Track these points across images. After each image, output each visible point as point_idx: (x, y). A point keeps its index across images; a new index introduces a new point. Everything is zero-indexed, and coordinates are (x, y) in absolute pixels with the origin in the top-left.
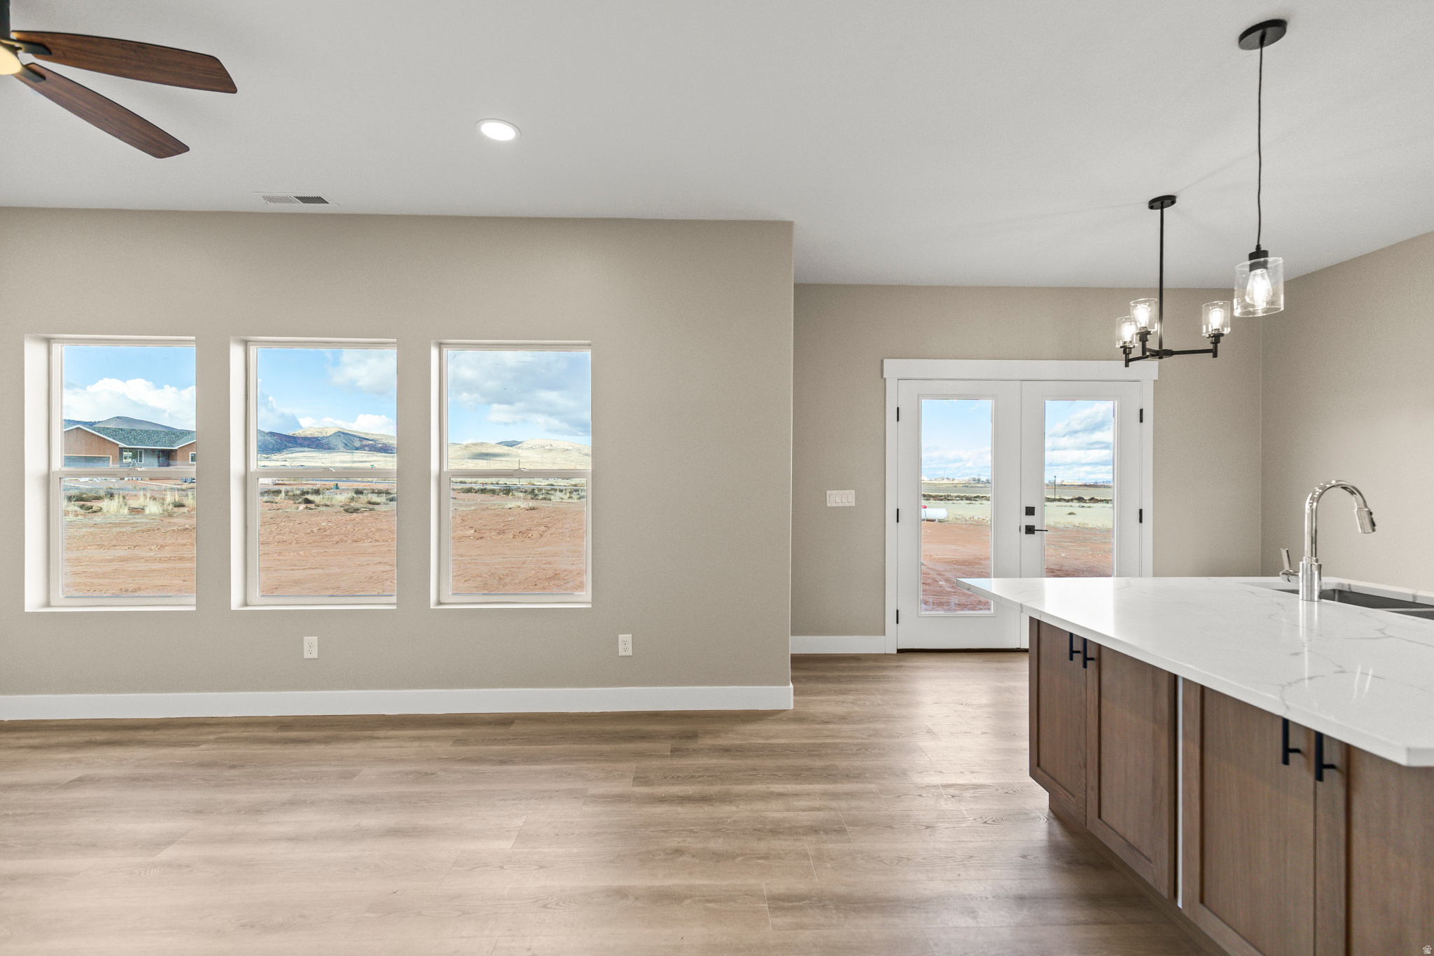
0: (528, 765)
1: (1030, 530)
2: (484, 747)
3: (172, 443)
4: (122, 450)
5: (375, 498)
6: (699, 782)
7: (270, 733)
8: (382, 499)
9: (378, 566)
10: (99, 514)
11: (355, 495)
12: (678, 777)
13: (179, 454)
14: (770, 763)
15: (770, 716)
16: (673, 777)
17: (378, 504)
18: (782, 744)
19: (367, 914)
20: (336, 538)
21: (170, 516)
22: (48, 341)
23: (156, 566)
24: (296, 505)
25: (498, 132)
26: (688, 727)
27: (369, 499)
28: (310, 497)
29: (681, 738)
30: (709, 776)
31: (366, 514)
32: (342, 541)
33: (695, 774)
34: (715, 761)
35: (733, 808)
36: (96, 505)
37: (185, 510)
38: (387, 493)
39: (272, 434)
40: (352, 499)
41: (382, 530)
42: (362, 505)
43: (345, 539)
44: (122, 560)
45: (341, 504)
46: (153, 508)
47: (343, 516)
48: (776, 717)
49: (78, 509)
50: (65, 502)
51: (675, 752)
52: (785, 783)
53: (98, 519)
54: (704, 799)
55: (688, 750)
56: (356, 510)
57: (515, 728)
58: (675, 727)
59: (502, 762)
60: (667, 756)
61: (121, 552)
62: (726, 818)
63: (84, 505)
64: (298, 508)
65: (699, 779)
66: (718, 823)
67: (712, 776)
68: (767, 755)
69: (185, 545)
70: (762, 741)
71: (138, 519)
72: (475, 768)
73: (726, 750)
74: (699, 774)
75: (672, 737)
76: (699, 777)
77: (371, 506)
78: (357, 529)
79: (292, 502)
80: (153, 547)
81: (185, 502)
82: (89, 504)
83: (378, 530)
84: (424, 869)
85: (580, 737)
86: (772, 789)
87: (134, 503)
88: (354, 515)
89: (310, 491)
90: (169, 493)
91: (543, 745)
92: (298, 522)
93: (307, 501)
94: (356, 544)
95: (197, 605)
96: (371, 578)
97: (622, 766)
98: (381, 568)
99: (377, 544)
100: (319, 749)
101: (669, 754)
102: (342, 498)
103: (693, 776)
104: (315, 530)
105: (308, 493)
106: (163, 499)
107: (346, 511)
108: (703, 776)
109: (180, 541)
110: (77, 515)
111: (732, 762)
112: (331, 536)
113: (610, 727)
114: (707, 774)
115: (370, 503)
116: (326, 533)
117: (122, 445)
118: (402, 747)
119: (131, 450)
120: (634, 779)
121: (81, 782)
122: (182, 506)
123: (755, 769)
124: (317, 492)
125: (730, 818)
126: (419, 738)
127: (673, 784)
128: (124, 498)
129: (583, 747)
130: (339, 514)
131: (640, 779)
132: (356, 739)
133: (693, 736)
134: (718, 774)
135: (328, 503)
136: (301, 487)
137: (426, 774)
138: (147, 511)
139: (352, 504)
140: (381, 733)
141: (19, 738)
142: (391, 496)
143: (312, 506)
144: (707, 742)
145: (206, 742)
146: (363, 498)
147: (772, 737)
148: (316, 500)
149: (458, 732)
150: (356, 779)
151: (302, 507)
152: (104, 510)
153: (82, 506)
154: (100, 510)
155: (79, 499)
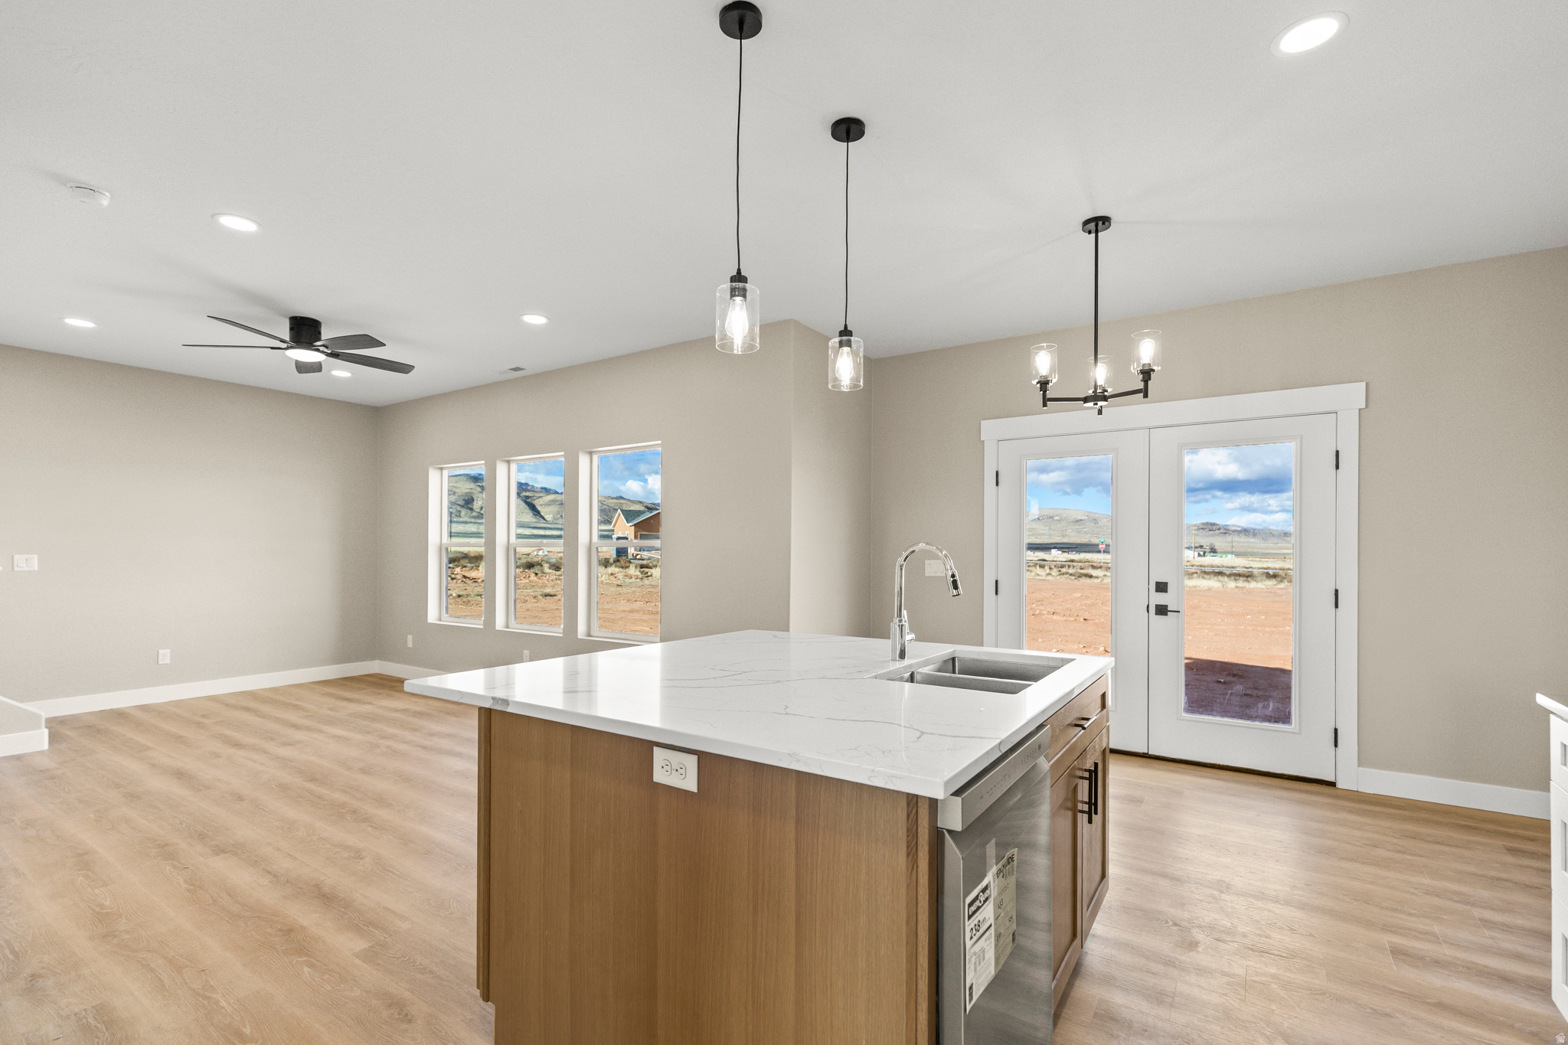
1: (1162, 610)
10: (650, 578)
25: (535, 320)
49: (639, 574)
53: (646, 582)
82: (646, 570)
95: (484, 625)
152: (654, 576)
153: (642, 573)
154: (651, 576)
155: (642, 566)
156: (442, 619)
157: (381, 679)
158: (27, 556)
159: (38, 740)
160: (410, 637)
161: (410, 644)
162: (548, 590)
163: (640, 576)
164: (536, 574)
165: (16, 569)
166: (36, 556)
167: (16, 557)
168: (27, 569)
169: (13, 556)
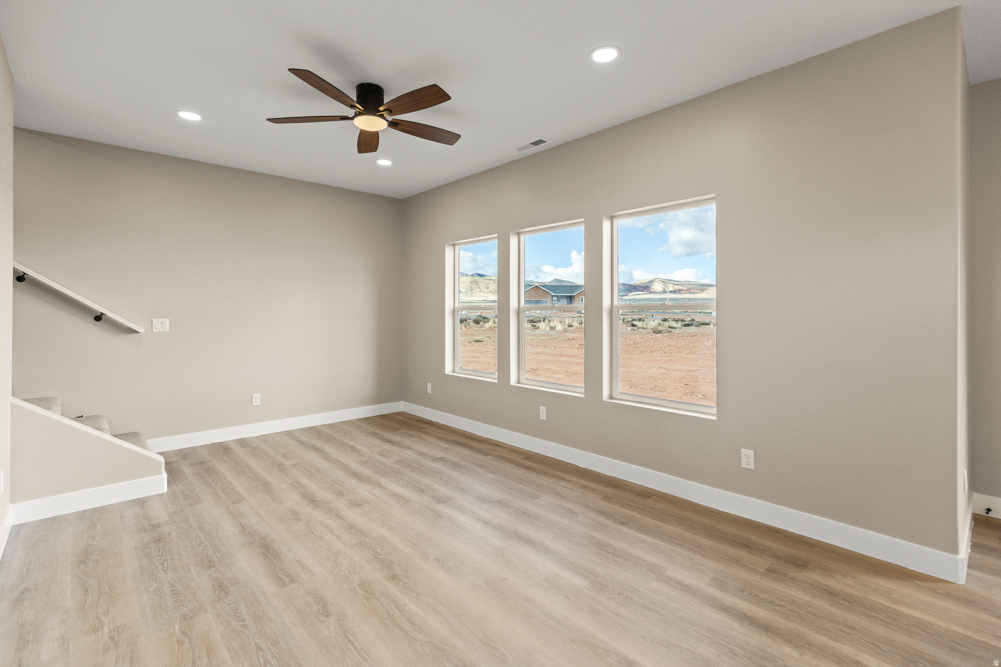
0: (638, 532)
2: (619, 508)
3: (573, 292)
4: (553, 296)
5: (674, 324)
6: (775, 610)
7: (519, 459)
8: (679, 325)
9: (659, 369)
10: (538, 329)
11: (661, 322)
12: (757, 596)
13: (576, 298)
14: (880, 630)
15: (919, 580)
16: (751, 594)
17: (675, 328)
18: (915, 618)
19: (483, 585)
20: (642, 349)
21: (566, 331)
22: (454, 245)
23: (550, 358)
24: (627, 328)
25: (605, 55)
26: (802, 554)
27: (670, 324)
28: (635, 323)
29: (786, 562)
30: (791, 610)
31: (665, 334)
32: (644, 351)
33: (776, 601)
34: (808, 598)
35: (795, 654)
36: (538, 324)
37: (572, 328)
38: (683, 321)
39: (624, 284)
40: (659, 324)
41: (672, 346)
42: (665, 329)
43: (647, 350)
44: (538, 353)
45: (652, 328)
46: (559, 327)
47: (652, 335)
48: (929, 585)
49: (531, 326)
50: (526, 323)
51: (771, 572)
52: (884, 661)
53: (537, 332)
54: (768, 629)
55: (786, 575)
56: (660, 332)
57: (650, 502)
58: (786, 549)
59: (622, 523)
60: (759, 573)
61: (539, 349)
62: (780, 659)
63: (533, 325)
64: (627, 330)
65: (777, 608)
66: (766, 659)
67: (794, 611)
68: (883, 621)
69: (566, 348)
70: (887, 603)
71: (553, 333)
72: (603, 520)
73: (831, 594)
74: (781, 603)
75: (779, 558)
76: (779, 605)
77: (670, 329)
78: (656, 344)
79: (625, 325)
80: (552, 348)
81: (573, 324)
82: (535, 324)
83: (669, 346)
84: (528, 573)
85: (692, 526)
86: (859, 659)
87: (552, 324)
88: (658, 335)
89: (637, 319)
90: (567, 319)
91: (659, 521)
92: (624, 338)
93: (633, 325)
94: (652, 354)
95: (498, 379)
96: (651, 377)
97: (709, 563)
98: (660, 371)
99: (665, 354)
100: (533, 475)
101: (763, 571)
102: (652, 324)
103: (772, 602)
104: (632, 343)
105: (635, 320)
106: (565, 322)
107: (654, 332)
108: (783, 606)
109: (565, 345)
110: (530, 330)
111: (829, 608)
112: (640, 347)
113: (724, 527)
114: (790, 607)
115: (670, 327)
116: (637, 346)
117: (553, 294)
118: (572, 490)
119: (557, 296)
120: (713, 579)
121: (441, 460)
122: (571, 326)
123: (853, 628)
124: (640, 320)
125: (784, 661)
126: (585, 487)
127: (746, 600)
128: (549, 321)
129: (688, 534)
130: (649, 334)
131: (719, 583)
132: (553, 476)
133: (803, 565)
134: (802, 612)
135: (645, 327)
136: (633, 317)
137: (573, 512)
138: (557, 329)
139: (659, 328)
140: (568, 477)
141: (438, 432)
142: (684, 323)
143: (635, 328)
144: (816, 577)
145: (492, 455)
146: (666, 324)
147: (904, 604)
148: (638, 325)
149: (610, 491)
150: (536, 500)
151: (630, 328)
152: (540, 328)
153: (532, 325)
154: (539, 328)
155: (531, 321)
156: (455, 371)
157: (408, 418)
158: (162, 320)
159: (159, 483)
160: (429, 385)
161: (429, 391)
162: (477, 338)
163: (532, 328)
164: (466, 327)
165: (154, 330)
166: (168, 320)
167: (154, 320)
168: (162, 330)
169: (152, 320)
